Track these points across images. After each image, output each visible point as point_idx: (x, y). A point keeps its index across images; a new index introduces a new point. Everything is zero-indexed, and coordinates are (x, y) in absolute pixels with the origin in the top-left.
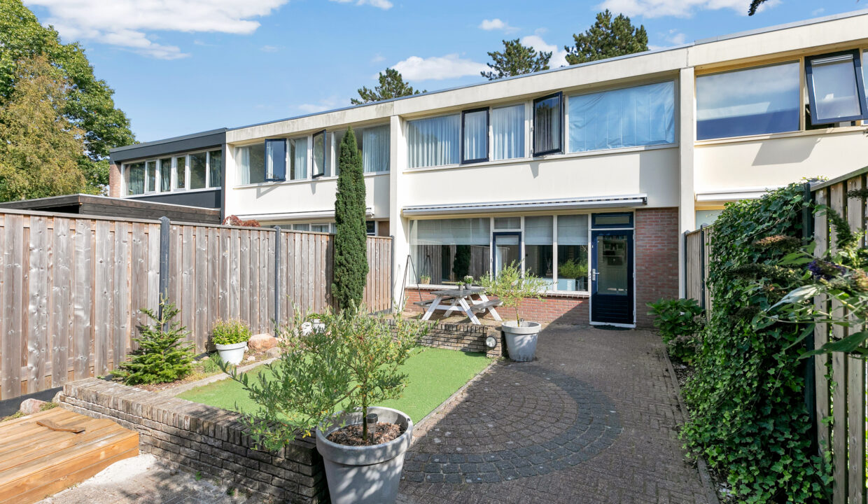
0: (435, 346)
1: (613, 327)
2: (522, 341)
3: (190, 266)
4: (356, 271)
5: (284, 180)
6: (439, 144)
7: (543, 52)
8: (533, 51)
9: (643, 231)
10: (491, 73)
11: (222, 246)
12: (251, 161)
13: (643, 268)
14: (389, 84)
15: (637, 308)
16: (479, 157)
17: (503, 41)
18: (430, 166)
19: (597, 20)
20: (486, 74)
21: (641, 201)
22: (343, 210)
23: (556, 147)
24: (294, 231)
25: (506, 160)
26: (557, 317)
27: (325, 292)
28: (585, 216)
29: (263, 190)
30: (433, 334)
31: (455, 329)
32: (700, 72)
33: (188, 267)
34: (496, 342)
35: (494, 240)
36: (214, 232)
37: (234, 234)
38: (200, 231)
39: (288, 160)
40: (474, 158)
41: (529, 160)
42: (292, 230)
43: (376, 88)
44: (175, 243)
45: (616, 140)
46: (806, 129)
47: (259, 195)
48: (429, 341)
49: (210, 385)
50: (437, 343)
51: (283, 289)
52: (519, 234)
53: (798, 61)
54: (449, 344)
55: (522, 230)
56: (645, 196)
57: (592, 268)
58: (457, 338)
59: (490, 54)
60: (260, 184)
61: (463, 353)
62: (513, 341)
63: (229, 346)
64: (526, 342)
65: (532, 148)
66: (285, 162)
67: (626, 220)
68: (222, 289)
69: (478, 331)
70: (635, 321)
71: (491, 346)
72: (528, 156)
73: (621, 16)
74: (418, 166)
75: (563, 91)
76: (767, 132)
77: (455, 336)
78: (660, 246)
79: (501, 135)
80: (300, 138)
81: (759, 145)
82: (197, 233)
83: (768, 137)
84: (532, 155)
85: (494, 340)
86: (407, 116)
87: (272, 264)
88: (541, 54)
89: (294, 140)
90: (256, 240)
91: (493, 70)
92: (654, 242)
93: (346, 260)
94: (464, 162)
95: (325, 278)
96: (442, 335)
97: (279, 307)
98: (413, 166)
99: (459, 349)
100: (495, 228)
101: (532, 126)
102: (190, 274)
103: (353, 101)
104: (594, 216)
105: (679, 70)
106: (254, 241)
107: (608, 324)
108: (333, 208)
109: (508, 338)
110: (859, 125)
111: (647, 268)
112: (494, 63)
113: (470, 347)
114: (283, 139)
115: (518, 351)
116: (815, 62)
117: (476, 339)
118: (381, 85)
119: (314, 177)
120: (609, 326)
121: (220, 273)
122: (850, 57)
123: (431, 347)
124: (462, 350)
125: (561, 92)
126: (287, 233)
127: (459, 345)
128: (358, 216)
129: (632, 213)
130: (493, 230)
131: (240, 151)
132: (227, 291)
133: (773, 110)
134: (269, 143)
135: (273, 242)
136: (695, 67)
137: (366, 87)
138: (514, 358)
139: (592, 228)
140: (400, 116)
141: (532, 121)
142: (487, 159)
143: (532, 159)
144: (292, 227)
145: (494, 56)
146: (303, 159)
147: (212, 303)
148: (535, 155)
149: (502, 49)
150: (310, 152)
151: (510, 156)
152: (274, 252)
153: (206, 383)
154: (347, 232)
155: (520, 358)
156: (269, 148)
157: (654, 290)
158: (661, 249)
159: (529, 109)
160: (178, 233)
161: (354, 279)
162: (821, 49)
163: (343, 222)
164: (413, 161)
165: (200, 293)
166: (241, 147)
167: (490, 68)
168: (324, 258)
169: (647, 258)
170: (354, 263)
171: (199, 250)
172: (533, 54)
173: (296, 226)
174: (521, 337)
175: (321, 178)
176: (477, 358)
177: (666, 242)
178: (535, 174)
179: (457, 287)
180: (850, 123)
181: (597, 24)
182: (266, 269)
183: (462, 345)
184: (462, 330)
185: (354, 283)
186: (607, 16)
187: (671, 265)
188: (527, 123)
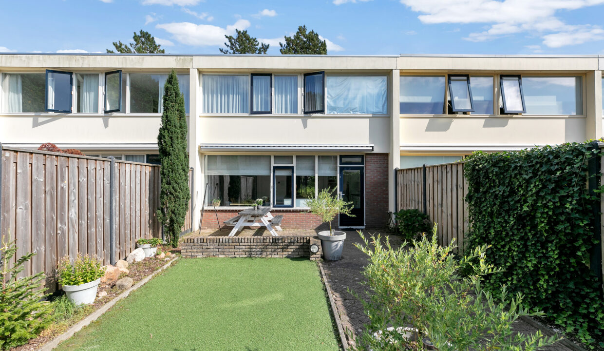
0: (263, 256)
1: (353, 229)
2: (337, 245)
3: (26, 200)
4: (181, 198)
5: (70, 112)
6: (231, 96)
7: (264, 43)
8: (256, 41)
9: (369, 167)
10: (227, 51)
11: (61, 175)
12: (23, 89)
13: (370, 191)
14: (143, 43)
15: (366, 216)
16: (263, 110)
17: (237, 30)
18: (223, 113)
19: (298, 31)
20: (224, 51)
21: (371, 148)
22: (169, 144)
23: (318, 108)
24: (126, 162)
25: (284, 114)
26: (318, 225)
27: (148, 219)
28: (336, 157)
29: (41, 120)
30: (262, 247)
31: (280, 241)
32: (404, 74)
33: (23, 201)
34: (319, 248)
35: (274, 172)
36: (52, 161)
37: (73, 163)
38: (37, 159)
39: (74, 93)
40: (260, 110)
41: (301, 116)
42: (123, 160)
43: (131, 45)
44: (8, 173)
45: (355, 108)
46: (449, 114)
47: (36, 124)
48: (258, 253)
49: (76, 335)
50: (265, 254)
51: (116, 219)
52: (292, 168)
53: (444, 76)
54: (276, 253)
55: (294, 165)
56: (373, 145)
57: (340, 191)
58: (283, 248)
59: (227, 37)
60: (38, 114)
61: (289, 259)
62: (330, 246)
63: (83, 286)
64: (339, 246)
65: (303, 108)
66: (71, 95)
67: (359, 160)
68: (61, 223)
69: (299, 241)
70: (365, 224)
71: (315, 251)
72: (300, 113)
73: (313, 32)
74: (212, 112)
75: (325, 71)
76: (431, 113)
77: (281, 247)
78: (379, 177)
79: (280, 96)
80: (89, 75)
81: (428, 120)
82: (34, 162)
83: (432, 116)
84: (303, 113)
85: (316, 247)
86: (204, 70)
87: (107, 194)
88: (262, 45)
89: (82, 76)
90: (93, 169)
91: (229, 49)
92: (376, 174)
93: (173, 188)
94: (252, 113)
95: (148, 205)
96: (270, 247)
97: (114, 236)
98: (208, 112)
99: (284, 256)
100: (274, 163)
101: (303, 92)
102: (26, 208)
103: (108, 52)
104: (341, 157)
105: (392, 70)
106: (91, 171)
107: (349, 227)
108: (156, 141)
109: (326, 244)
110: (469, 114)
111: (372, 190)
112: (229, 44)
113: (293, 254)
114: (69, 72)
115: (334, 253)
116: (452, 78)
117: (298, 247)
118: (136, 43)
119: (106, 112)
120: (350, 228)
121: (58, 206)
122: (465, 78)
123: (261, 258)
124: (288, 257)
125: (324, 72)
126: (120, 163)
127: (284, 253)
128: (183, 150)
129: (363, 156)
130: (273, 165)
131: (8, 78)
132: (66, 226)
133: (433, 101)
134: (50, 74)
135: (108, 171)
136: (400, 70)
137: (121, 42)
138: (330, 259)
139: (340, 165)
140: (198, 69)
141: (303, 88)
142: (270, 112)
143: (303, 115)
144: (123, 158)
145: (230, 38)
146: (92, 94)
147: (50, 241)
148: (305, 113)
149: (235, 35)
150: (101, 89)
151: (286, 112)
152: (109, 182)
153: (71, 334)
154: (174, 164)
155: (334, 258)
156: (50, 79)
157: (375, 204)
158: (380, 179)
159: (300, 80)
160: (12, 160)
161: (179, 205)
162: (455, 71)
163: (170, 154)
164: (209, 108)
165: (37, 231)
166: (10, 74)
167: (226, 47)
168: (148, 187)
169: (372, 184)
170: (180, 191)
171: (36, 180)
172: (257, 43)
173: (128, 157)
174: (336, 243)
175: (115, 114)
176: (301, 262)
177: (382, 174)
178: (305, 126)
179: (253, 208)
180: (462, 113)
181: (298, 33)
182: (102, 199)
183: (287, 253)
184: (286, 241)
185: (180, 208)
186: (304, 29)
187: (384, 188)
188: (299, 89)
